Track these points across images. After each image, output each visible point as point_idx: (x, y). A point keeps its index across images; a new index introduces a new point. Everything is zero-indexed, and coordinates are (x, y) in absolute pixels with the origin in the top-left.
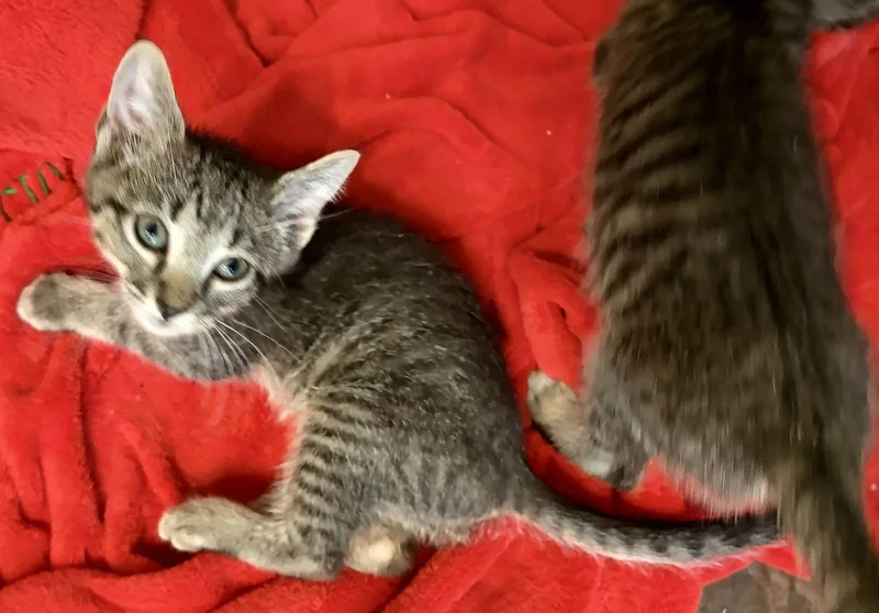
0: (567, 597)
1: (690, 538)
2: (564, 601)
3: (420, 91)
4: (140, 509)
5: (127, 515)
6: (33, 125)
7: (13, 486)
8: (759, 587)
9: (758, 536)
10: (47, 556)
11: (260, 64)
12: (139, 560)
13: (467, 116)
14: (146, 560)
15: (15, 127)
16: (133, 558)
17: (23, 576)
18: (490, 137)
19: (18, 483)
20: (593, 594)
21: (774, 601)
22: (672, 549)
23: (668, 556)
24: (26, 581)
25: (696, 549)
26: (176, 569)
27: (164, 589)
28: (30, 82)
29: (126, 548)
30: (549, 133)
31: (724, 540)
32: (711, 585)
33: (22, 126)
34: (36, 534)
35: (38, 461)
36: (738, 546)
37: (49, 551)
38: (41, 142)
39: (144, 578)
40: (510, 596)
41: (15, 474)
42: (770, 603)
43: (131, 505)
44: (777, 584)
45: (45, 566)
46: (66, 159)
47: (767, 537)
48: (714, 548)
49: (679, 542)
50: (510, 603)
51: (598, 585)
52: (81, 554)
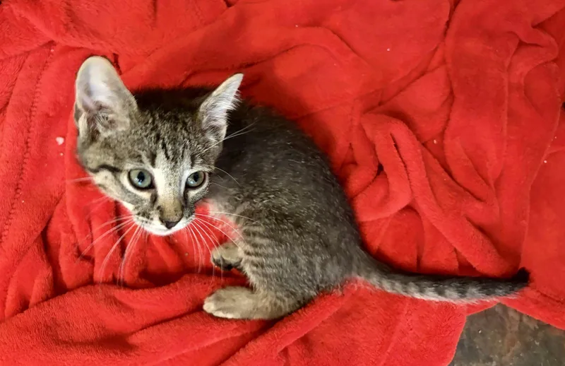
0: (388, 318)
1: (460, 287)
2: (385, 319)
3: (316, 23)
4: (145, 253)
5: (137, 255)
6: (97, 34)
7: (75, 236)
8: (501, 318)
9: (500, 291)
10: (91, 277)
11: (225, 6)
12: (143, 281)
13: (341, 39)
14: (147, 282)
15: (87, 35)
16: (140, 280)
17: (78, 287)
18: (354, 51)
19: (78, 235)
20: (402, 317)
21: (510, 328)
22: (448, 292)
23: (446, 297)
24: (79, 290)
25: (463, 294)
26: (166, 288)
27: (158, 298)
28: (97, 11)
29: (136, 274)
30: (388, 50)
31: (480, 290)
32: (472, 316)
33: (91, 35)
34: (87, 264)
35: (89, 222)
36: (488, 295)
37: (93, 273)
38: (101, 44)
39: (147, 291)
40: (355, 315)
41: (76, 229)
42: (507, 327)
43: (140, 250)
44: (512, 317)
45: (90, 282)
46: (114, 54)
47: (506, 292)
48: (473, 294)
49: (452, 289)
50: (353, 319)
51: (406, 312)
52: (110, 276)
